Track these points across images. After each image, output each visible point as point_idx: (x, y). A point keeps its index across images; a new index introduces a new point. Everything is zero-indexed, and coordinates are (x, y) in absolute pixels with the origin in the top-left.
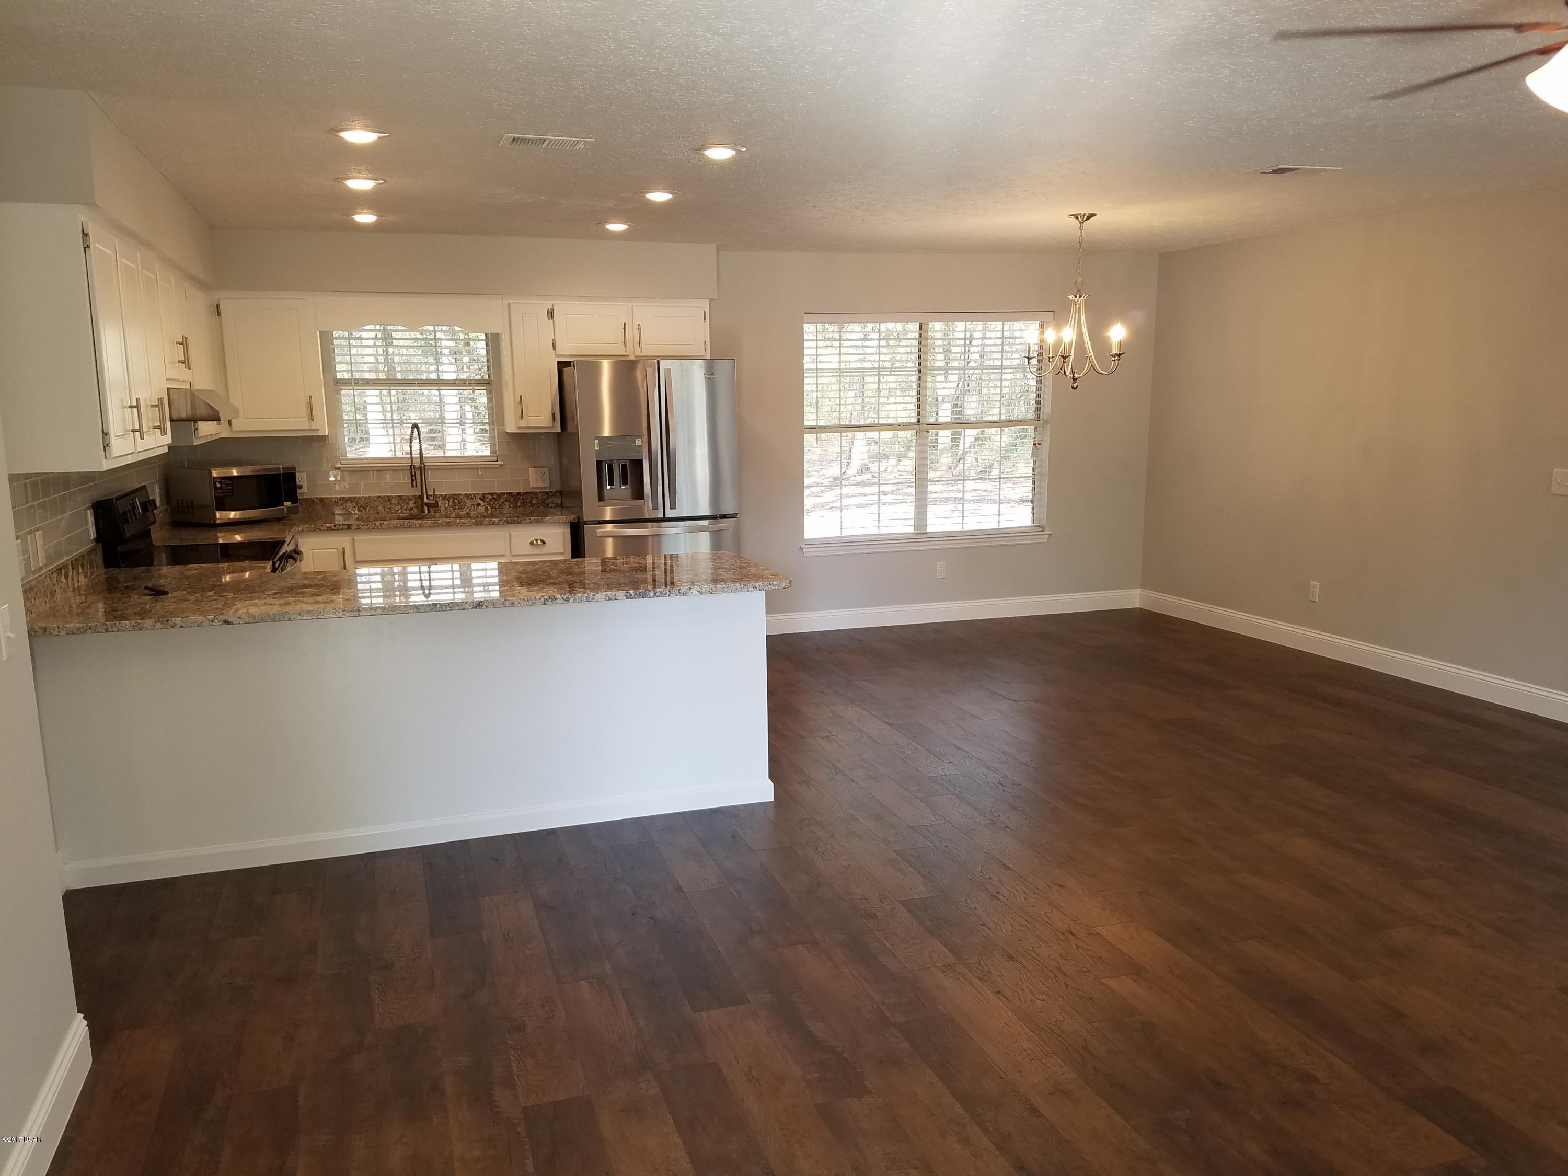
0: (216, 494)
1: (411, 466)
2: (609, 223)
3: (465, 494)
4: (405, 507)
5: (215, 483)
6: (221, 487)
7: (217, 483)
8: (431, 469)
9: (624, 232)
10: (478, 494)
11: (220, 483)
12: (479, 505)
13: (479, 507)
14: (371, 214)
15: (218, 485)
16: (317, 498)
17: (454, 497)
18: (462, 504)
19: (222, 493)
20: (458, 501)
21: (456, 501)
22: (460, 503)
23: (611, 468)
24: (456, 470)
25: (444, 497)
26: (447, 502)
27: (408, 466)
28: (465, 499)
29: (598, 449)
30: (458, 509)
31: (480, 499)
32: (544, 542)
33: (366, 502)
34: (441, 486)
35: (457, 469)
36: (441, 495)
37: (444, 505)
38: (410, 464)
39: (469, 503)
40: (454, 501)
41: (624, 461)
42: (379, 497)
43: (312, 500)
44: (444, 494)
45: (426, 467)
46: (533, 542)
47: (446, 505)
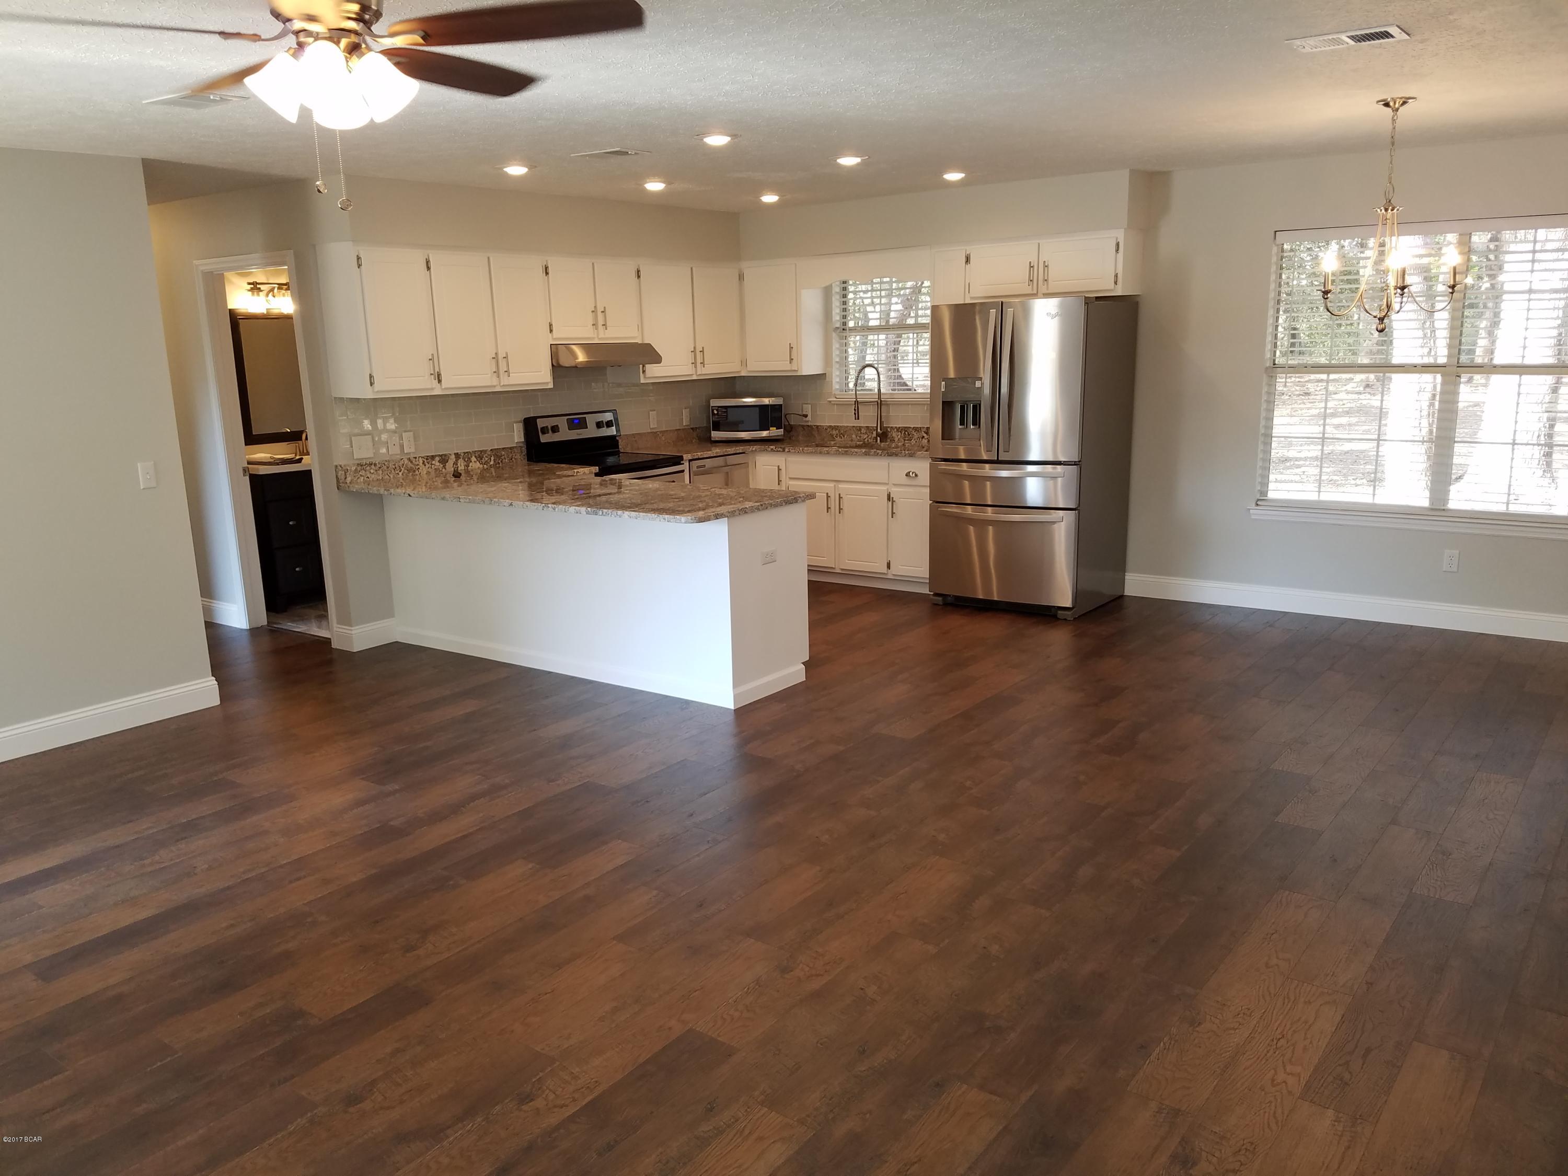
0: (713, 419)
1: (855, 401)
2: (946, 172)
3: (914, 427)
4: (870, 436)
5: (713, 411)
6: (718, 413)
7: (715, 411)
8: (892, 404)
9: (962, 180)
10: (923, 428)
11: (717, 410)
12: (923, 437)
13: (923, 439)
14: (775, 195)
15: (716, 412)
16: (815, 426)
17: (905, 429)
18: (910, 436)
19: (718, 418)
20: (908, 433)
21: (906, 433)
22: (909, 435)
23: (962, 408)
24: (910, 406)
25: (898, 429)
26: (900, 433)
27: (853, 401)
28: (913, 431)
29: (944, 390)
30: (908, 440)
31: (924, 432)
32: (916, 475)
33: (845, 430)
34: (897, 419)
35: (912, 404)
36: (896, 427)
37: (898, 436)
38: (855, 400)
39: (916, 435)
40: (905, 433)
41: (975, 402)
42: (854, 426)
43: (810, 426)
44: (898, 426)
45: (883, 403)
46: (909, 472)
47: (899, 437)
